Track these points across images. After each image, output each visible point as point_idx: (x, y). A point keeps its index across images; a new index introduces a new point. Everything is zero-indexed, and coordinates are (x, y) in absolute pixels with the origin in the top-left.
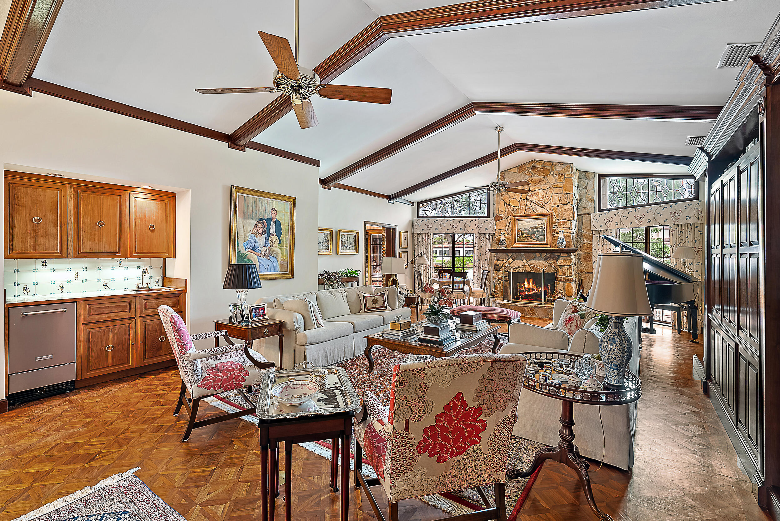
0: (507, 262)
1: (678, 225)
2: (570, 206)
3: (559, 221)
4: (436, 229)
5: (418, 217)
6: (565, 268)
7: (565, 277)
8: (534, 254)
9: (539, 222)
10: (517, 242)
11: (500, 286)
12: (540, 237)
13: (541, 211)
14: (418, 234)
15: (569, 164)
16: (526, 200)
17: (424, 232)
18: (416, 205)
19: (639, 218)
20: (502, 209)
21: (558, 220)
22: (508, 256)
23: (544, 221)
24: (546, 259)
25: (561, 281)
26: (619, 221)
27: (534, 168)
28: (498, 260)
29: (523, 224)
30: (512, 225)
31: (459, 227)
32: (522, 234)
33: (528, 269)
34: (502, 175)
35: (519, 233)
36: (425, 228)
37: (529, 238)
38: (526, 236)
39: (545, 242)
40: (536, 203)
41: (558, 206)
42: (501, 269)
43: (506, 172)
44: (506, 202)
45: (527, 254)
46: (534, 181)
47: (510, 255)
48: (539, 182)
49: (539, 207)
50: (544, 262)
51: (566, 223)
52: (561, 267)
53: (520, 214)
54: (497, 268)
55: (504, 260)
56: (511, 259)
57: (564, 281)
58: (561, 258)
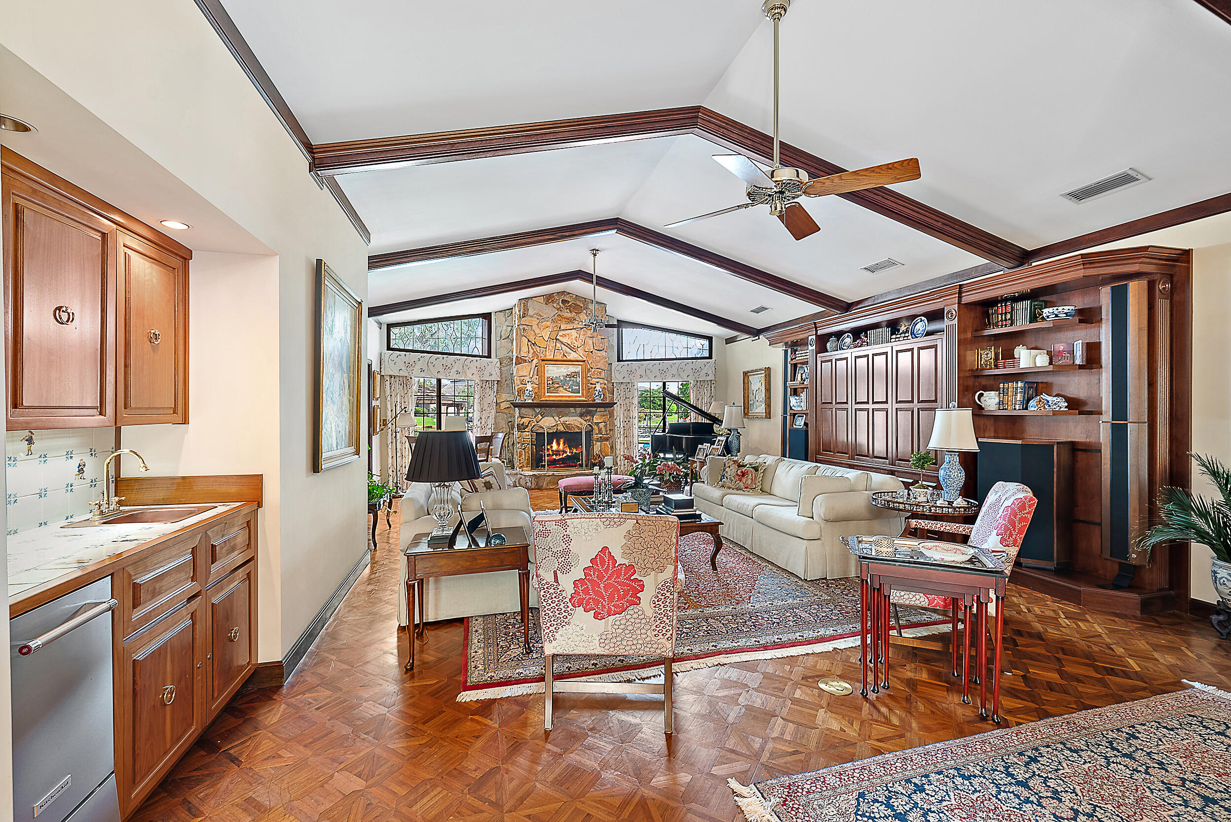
0: (534, 420)
1: (697, 381)
2: (605, 353)
3: (593, 370)
4: (422, 370)
5: (389, 348)
6: (602, 425)
7: (601, 436)
8: (568, 409)
9: (572, 369)
10: (546, 394)
11: (525, 452)
12: (574, 387)
13: (573, 356)
14: (391, 376)
15: (603, 305)
16: (555, 341)
17: (402, 373)
18: (385, 328)
19: (663, 372)
20: (525, 349)
21: (592, 368)
22: (536, 411)
23: (579, 369)
24: (581, 415)
25: (597, 440)
26: (643, 373)
27: (564, 302)
28: (522, 418)
29: (554, 371)
30: (539, 372)
31: (454, 369)
32: (552, 383)
33: (561, 428)
34: (524, 303)
35: (549, 382)
36: (404, 368)
37: (561, 389)
38: (558, 386)
39: (580, 394)
40: (568, 346)
41: (592, 352)
42: (526, 430)
43: (530, 300)
44: (530, 340)
45: (560, 409)
46: (565, 318)
47: (538, 410)
48: (570, 320)
49: (571, 352)
50: (579, 419)
51: (600, 373)
52: (597, 424)
53: (548, 358)
54: (522, 428)
55: (531, 417)
56: (539, 415)
57: (601, 440)
58: (598, 413)
